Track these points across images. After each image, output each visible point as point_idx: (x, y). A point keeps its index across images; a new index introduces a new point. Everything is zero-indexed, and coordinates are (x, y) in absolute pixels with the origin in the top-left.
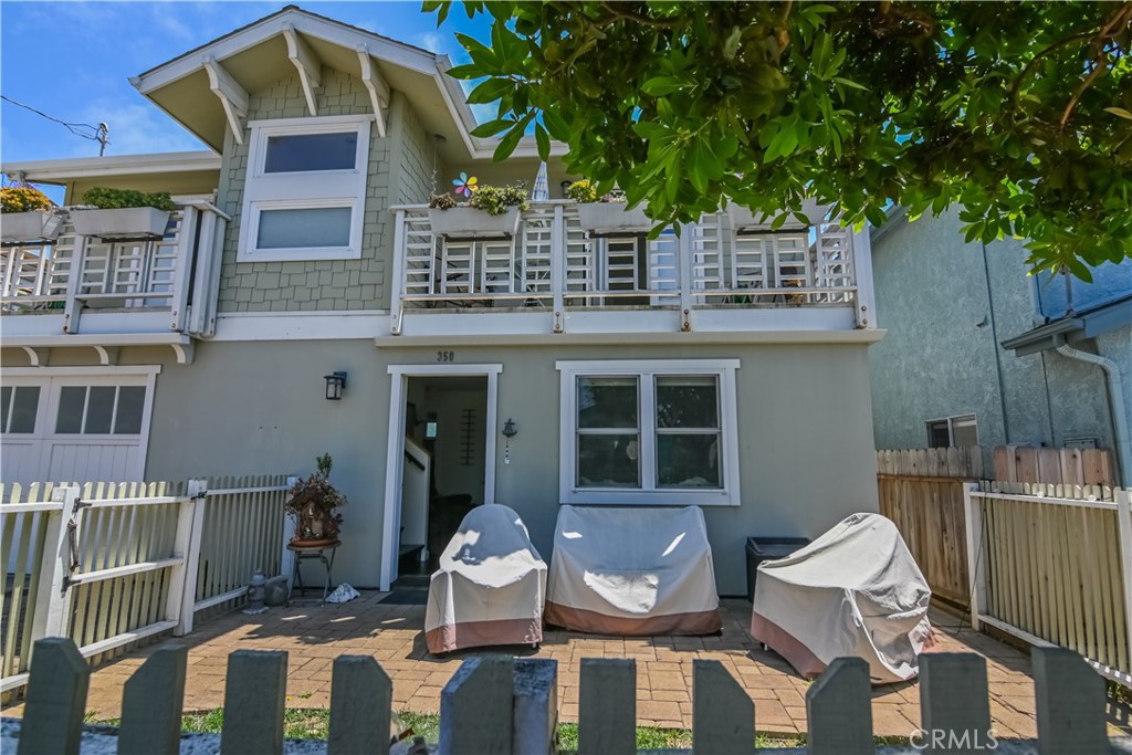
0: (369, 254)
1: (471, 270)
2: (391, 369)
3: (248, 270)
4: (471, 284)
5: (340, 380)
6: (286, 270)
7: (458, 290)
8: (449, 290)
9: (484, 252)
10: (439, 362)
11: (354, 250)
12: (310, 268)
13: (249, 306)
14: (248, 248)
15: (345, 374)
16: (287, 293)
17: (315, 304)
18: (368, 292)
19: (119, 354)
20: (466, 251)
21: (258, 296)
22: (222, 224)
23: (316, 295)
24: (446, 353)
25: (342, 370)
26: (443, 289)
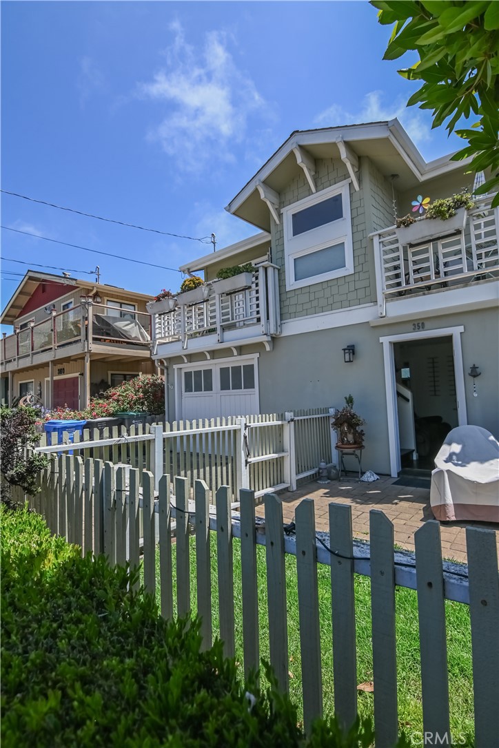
0: (359, 269)
1: (432, 264)
2: (382, 339)
3: (292, 294)
4: (432, 273)
5: (351, 350)
6: (312, 290)
7: (422, 279)
8: (416, 281)
9: (440, 247)
10: (414, 330)
11: (349, 268)
12: (325, 286)
13: (296, 315)
14: (291, 283)
15: (353, 346)
16: (315, 303)
17: (331, 307)
18: (361, 293)
19: (241, 350)
20: (426, 251)
21: (299, 308)
22: (276, 271)
23: (330, 301)
24: (419, 324)
25: (352, 344)
26: (412, 280)
